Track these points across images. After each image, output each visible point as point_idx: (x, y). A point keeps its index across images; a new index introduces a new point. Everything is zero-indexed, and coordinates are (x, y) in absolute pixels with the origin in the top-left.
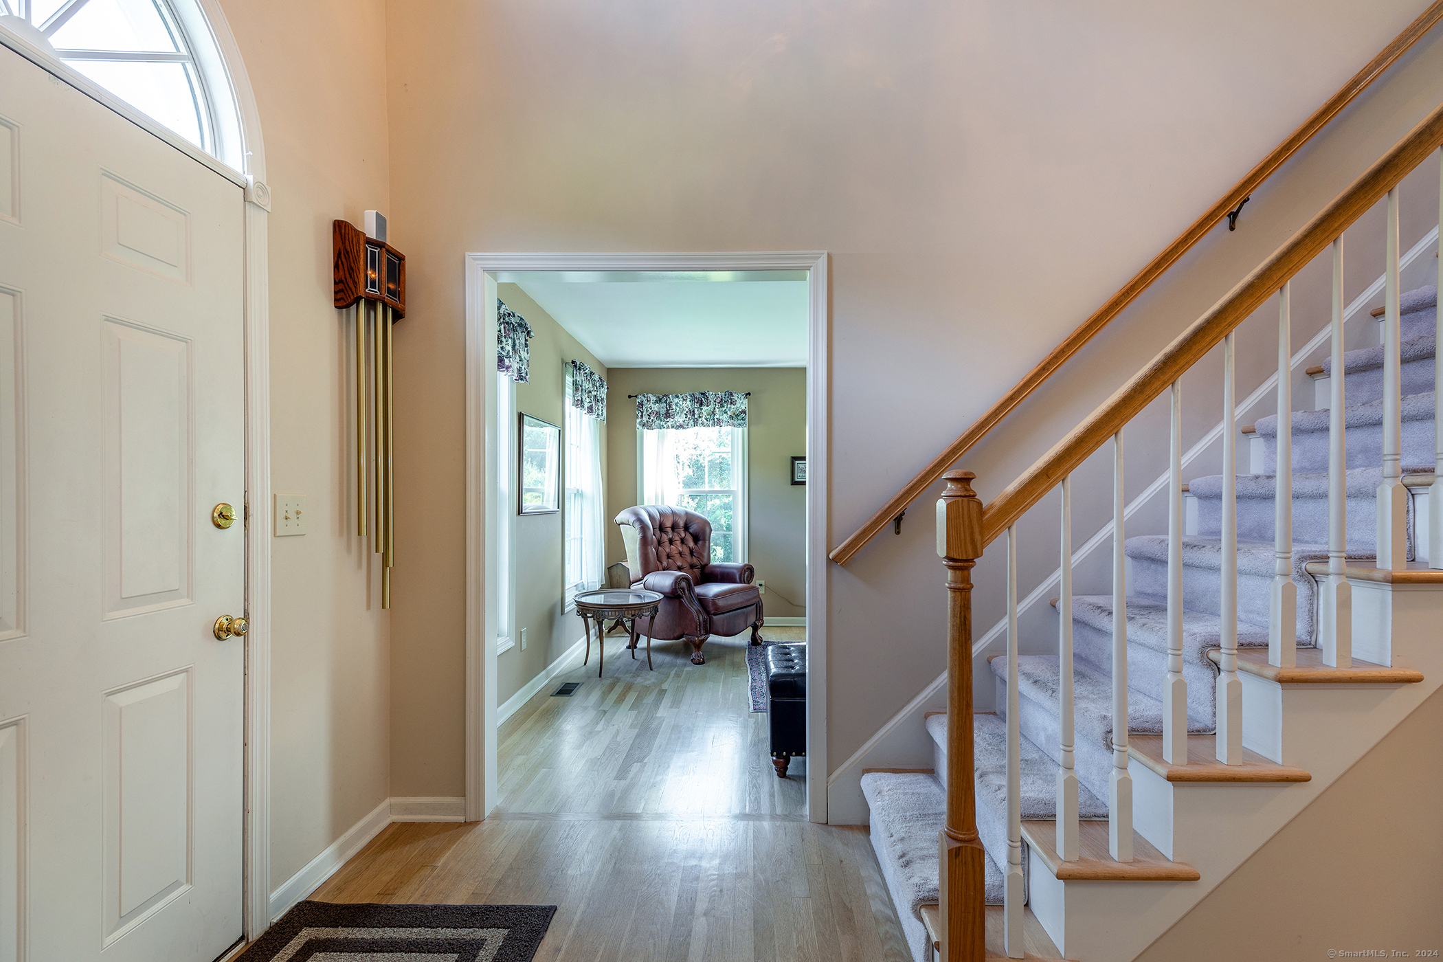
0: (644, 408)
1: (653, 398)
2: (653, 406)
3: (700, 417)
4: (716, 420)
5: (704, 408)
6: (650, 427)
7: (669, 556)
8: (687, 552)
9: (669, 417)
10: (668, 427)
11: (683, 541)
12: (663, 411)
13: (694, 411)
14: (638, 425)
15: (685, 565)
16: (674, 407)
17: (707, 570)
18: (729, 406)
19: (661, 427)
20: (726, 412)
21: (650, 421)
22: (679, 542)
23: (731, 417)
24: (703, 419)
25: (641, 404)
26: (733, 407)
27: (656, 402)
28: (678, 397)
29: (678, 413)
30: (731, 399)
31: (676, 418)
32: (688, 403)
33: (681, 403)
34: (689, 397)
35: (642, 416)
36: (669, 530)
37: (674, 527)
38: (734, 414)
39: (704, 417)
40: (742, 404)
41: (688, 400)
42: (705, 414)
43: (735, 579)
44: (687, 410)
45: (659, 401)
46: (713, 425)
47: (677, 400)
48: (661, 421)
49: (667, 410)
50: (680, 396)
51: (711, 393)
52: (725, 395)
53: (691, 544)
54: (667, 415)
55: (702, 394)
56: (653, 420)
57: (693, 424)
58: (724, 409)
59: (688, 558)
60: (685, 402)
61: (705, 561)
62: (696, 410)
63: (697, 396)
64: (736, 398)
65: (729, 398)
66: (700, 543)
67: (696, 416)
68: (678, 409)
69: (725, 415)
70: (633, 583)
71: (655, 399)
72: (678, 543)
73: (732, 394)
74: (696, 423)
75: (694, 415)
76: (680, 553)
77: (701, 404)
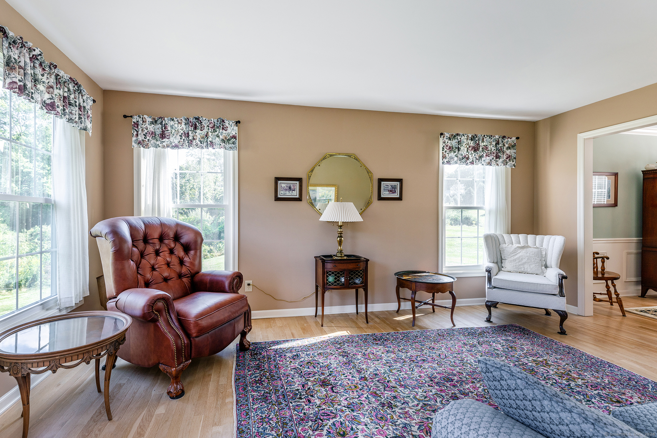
0: (139, 127)
1: (149, 120)
2: (149, 127)
3: (194, 139)
4: (209, 142)
5: (198, 131)
6: (146, 146)
7: (153, 268)
8: (174, 261)
9: (165, 137)
10: (164, 147)
11: (171, 251)
12: (159, 132)
13: (188, 133)
14: (133, 144)
15: (173, 275)
16: (169, 128)
17: (197, 278)
18: (221, 131)
19: (157, 146)
20: (218, 136)
21: (147, 140)
22: (168, 252)
23: (223, 141)
24: (197, 141)
25: (137, 124)
26: (224, 132)
27: (152, 123)
28: (173, 120)
29: (174, 135)
30: (223, 125)
31: (172, 139)
32: (183, 125)
33: (176, 125)
34: (184, 121)
35: (137, 135)
36: (156, 241)
37: (161, 239)
38: (226, 138)
39: (198, 139)
40: (232, 130)
41: (183, 123)
42: (199, 136)
43: (224, 287)
44: (182, 132)
45: (155, 122)
46: (207, 146)
47: (172, 123)
48: (157, 140)
49: (163, 132)
50: (175, 120)
51: (204, 119)
52: (218, 121)
53: (182, 254)
54: (163, 136)
55: (196, 118)
56: (149, 140)
57: (187, 144)
58: (216, 133)
59: (177, 268)
60: (180, 125)
61: (196, 269)
62: (190, 132)
63: (191, 120)
64: (227, 125)
65: (221, 124)
66: (192, 252)
67: (191, 138)
68: (173, 131)
69: (217, 138)
70: (110, 299)
71: (150, 120)
72: (167, 254)
73: (223, 121)
74: (190, 143)
75: (188, 136)
76: (168, 264)
77: (195, 128)
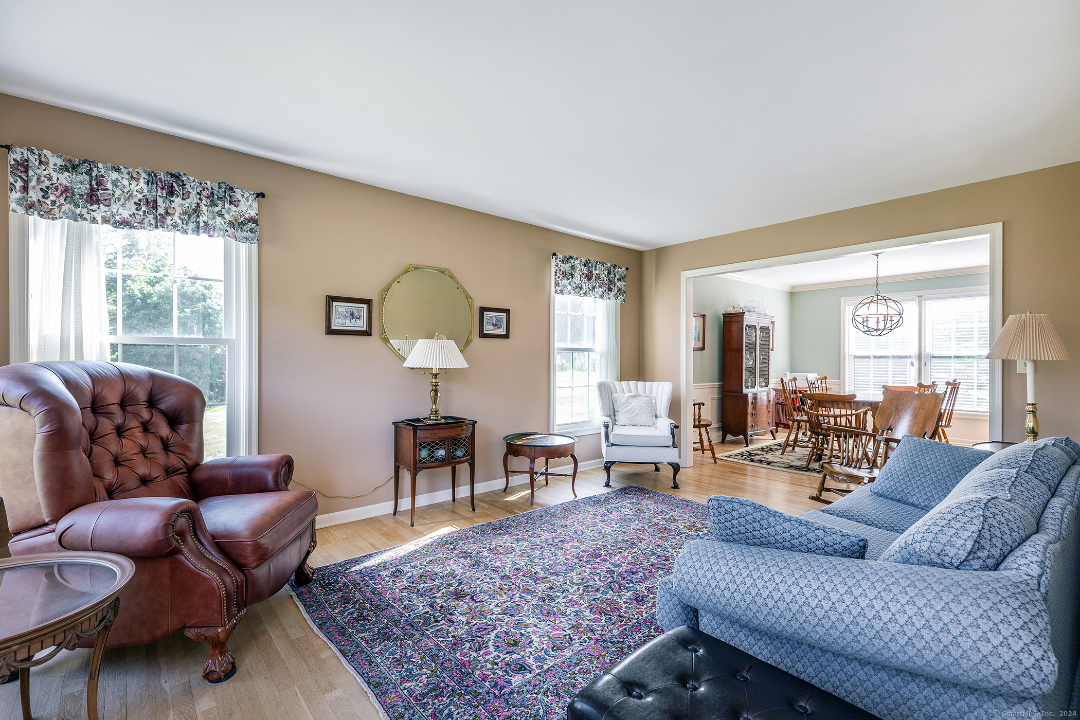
0: (31, 173)
1: (54, 160)
2: (55, 175)
3: (167, 213)
4: (202, 224)
5: (177, 201)
6: (48, 214)
7: (117, 462)
8: (155, 446)
9: (98, 202)
10: (94, 220)
11: (146, 427)
12: (84, 189)
13: (155, 201)
14: (13, 205)
15: (157, 472)
16: (109, 186)
17: (200, 475)
18: (227, 206)
19: (76, 217)
20: (221, 215)
21: (48, 202)
22: (141, 429)
23: (231, 224)
24: (176, 218)
25: (23, 166)
26: (233, 208)
27: (64, 168)
28: (118, 170)
29: (119, 199)
30: (230, 197)
31: (114, 208)
32: (142, 184)
33: (125, 182)
34: (144, 175)
35: (25, 189)
36: (116, 409)
37: (124, 403)
38: (236, 220)
39: (177, 214)
40: (248, 207)
41: (142, 180)
42: (179, 210)
43: (266, 483)
44: (140, 196)
45: (72, 167)
46: (197, 230)
47: (115, 176)
48: (77, 206)
49: (92, 189)
50: (125, 171)
51: (192, 179)
52: (220, 188)
53: (164, 430)
54: (92, 197)
55: (172, 175)
56: (54, 203)
57: (153, 222)
58: (217, 209)
59: (161, 458)
60: (134, 183)
61: (193, 457)
62: (160, 201)
63: (162, 176)
64: (240, 198)
65: (228, 194)
66: (184, 427)
67: (161, 211)
68: (118, 193)
69: (219, 219)
70: (17, 533)
71: (60, 162)
72: (138, 434)
73: (232, 189)
74: (160, 222)
75: (155, 207)
76: (143, 451)
77: (171, 192)
